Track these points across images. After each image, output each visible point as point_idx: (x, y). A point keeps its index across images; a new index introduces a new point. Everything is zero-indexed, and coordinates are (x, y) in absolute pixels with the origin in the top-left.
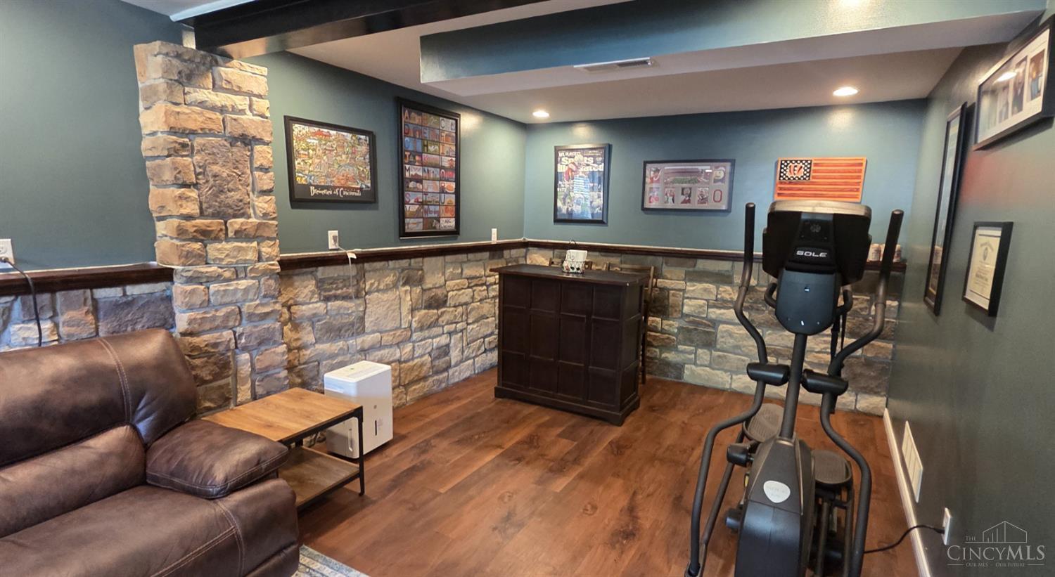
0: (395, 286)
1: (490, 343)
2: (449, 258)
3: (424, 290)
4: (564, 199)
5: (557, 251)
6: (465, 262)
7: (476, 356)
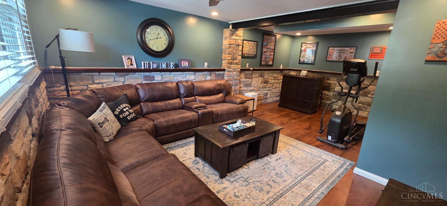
0: (258, 77)
1: (277, 95)
2: (270, 72)
3: (264, 79)
4: (302, 57)
5: (299, 72)
6: (274, 73)
7: (274, 97)
